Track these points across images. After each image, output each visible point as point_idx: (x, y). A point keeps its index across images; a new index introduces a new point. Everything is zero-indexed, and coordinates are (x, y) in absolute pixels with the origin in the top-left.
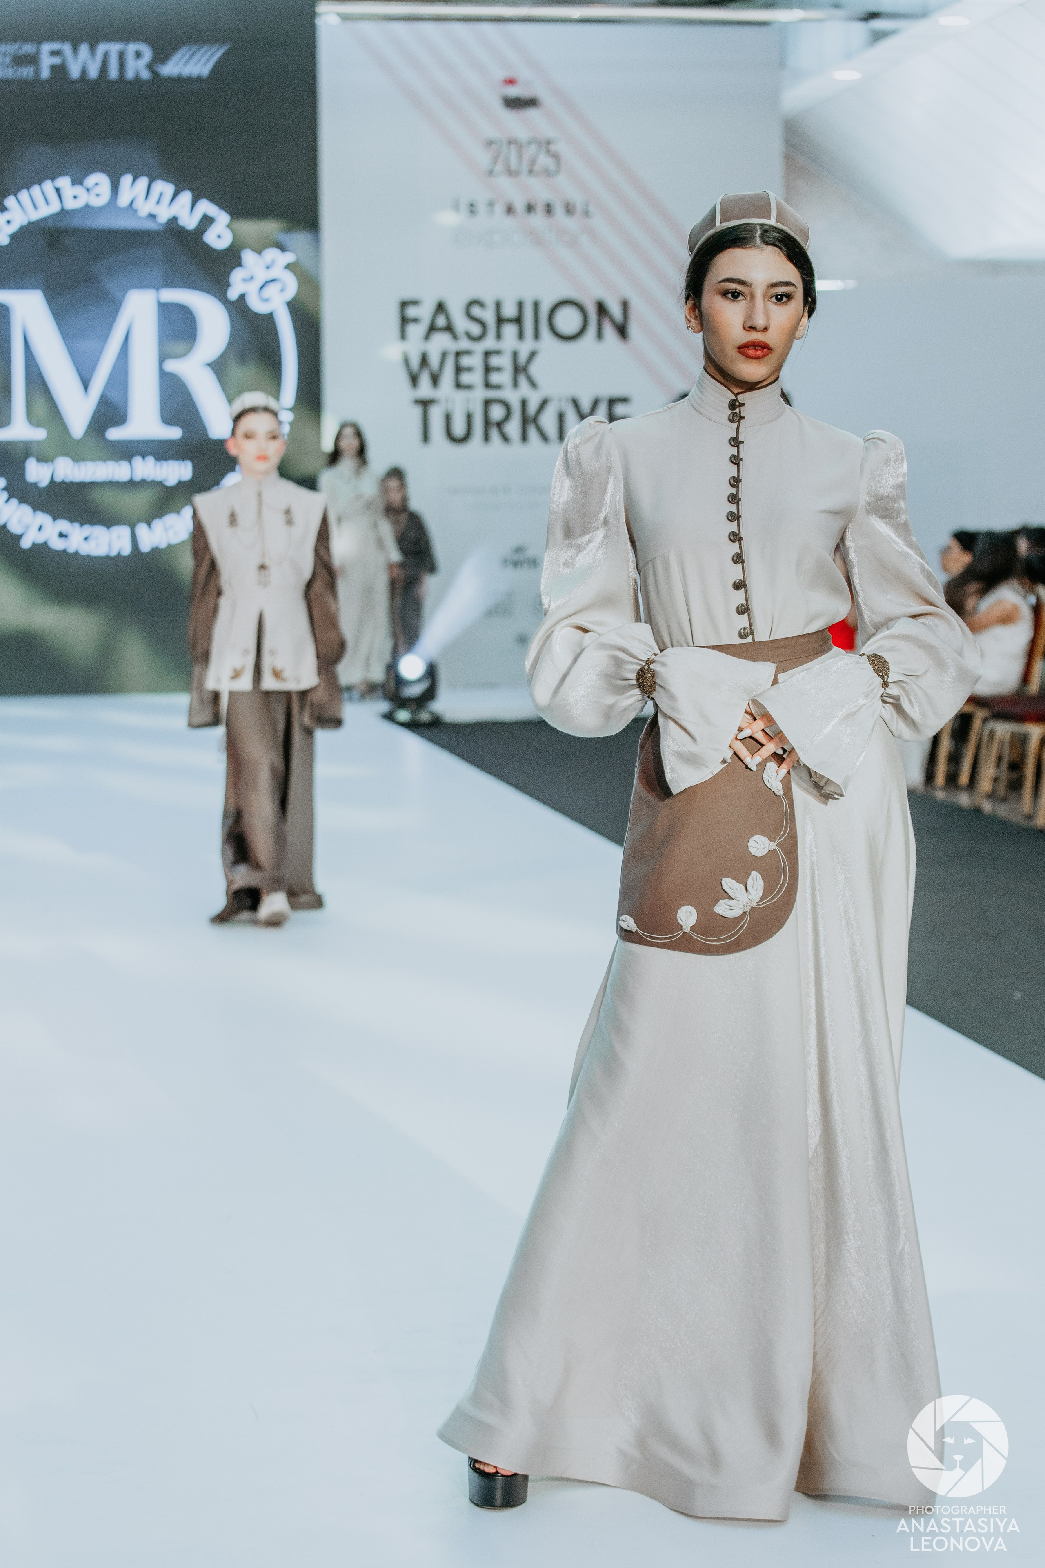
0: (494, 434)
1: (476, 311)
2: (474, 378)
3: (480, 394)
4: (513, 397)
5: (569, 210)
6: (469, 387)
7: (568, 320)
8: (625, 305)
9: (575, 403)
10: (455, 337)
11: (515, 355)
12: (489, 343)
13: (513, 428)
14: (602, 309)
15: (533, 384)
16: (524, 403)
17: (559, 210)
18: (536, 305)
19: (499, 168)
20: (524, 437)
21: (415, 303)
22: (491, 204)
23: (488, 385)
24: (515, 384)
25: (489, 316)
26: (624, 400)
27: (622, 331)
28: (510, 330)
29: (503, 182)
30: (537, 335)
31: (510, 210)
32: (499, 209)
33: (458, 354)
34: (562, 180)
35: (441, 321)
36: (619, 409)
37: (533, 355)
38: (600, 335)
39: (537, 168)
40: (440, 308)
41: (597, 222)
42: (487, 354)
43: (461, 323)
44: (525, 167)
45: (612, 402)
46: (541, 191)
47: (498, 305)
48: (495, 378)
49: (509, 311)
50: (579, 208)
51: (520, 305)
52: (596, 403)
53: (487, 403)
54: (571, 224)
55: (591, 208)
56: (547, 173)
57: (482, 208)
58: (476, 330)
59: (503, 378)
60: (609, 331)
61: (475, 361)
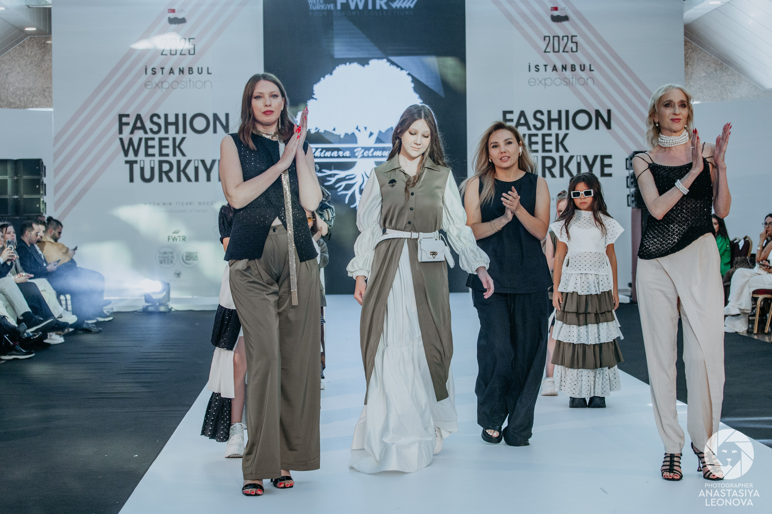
0: (547, 172)
1: (539, 116)
2: (539, 147)
3: (541, 154)
4: (556, 156)
5: (583, 68)
6: (536, 151)
7: (582, 120)
8: (609, 112)
9: (585, 158)
10: (529, 129)
11: (557, 135)
12: (545, 131)
13: (556, 170)
14: (598, 113)
15: (566, 151)
16: (561, 158)
17: (578, 68)
18: (567, 112)
19: (550, 49)
20: (562, 175)
21: (511, 112)
22: (546, 66)
23: (544, 150)
24: (557, 151)
25: (545, 118)
26: (610, 157)
27: (608, 125)
28: (555, 125)
29: (551, 55)
30: (567, 128)
31: (555, 68)
32: (549, 68)
33: (530, 136)
34: (579, 54)
35: (522, 121)
36: (607, 161)
37: (566, 135)
38: (597, 127)
39: (568, 49)
40: (522, 114)
41: (596, 73)
42: (544, 136)
43: (532, 122)
44: (561, 49)
45: (603, 157)
46: (569, 59)
47: (549, 112)
48: (547, 147)
49: (554, 115)
50: (587, 67)
51: (560, 112)
52: (596, 157)
53: (544, 159)
54: (582, 74)
55: (592, 68)
56: (572, 51)
57: (542, 68)
58: (539, 125)
59: (552, 147)
60: (601, 124)
61: (539, 139)
